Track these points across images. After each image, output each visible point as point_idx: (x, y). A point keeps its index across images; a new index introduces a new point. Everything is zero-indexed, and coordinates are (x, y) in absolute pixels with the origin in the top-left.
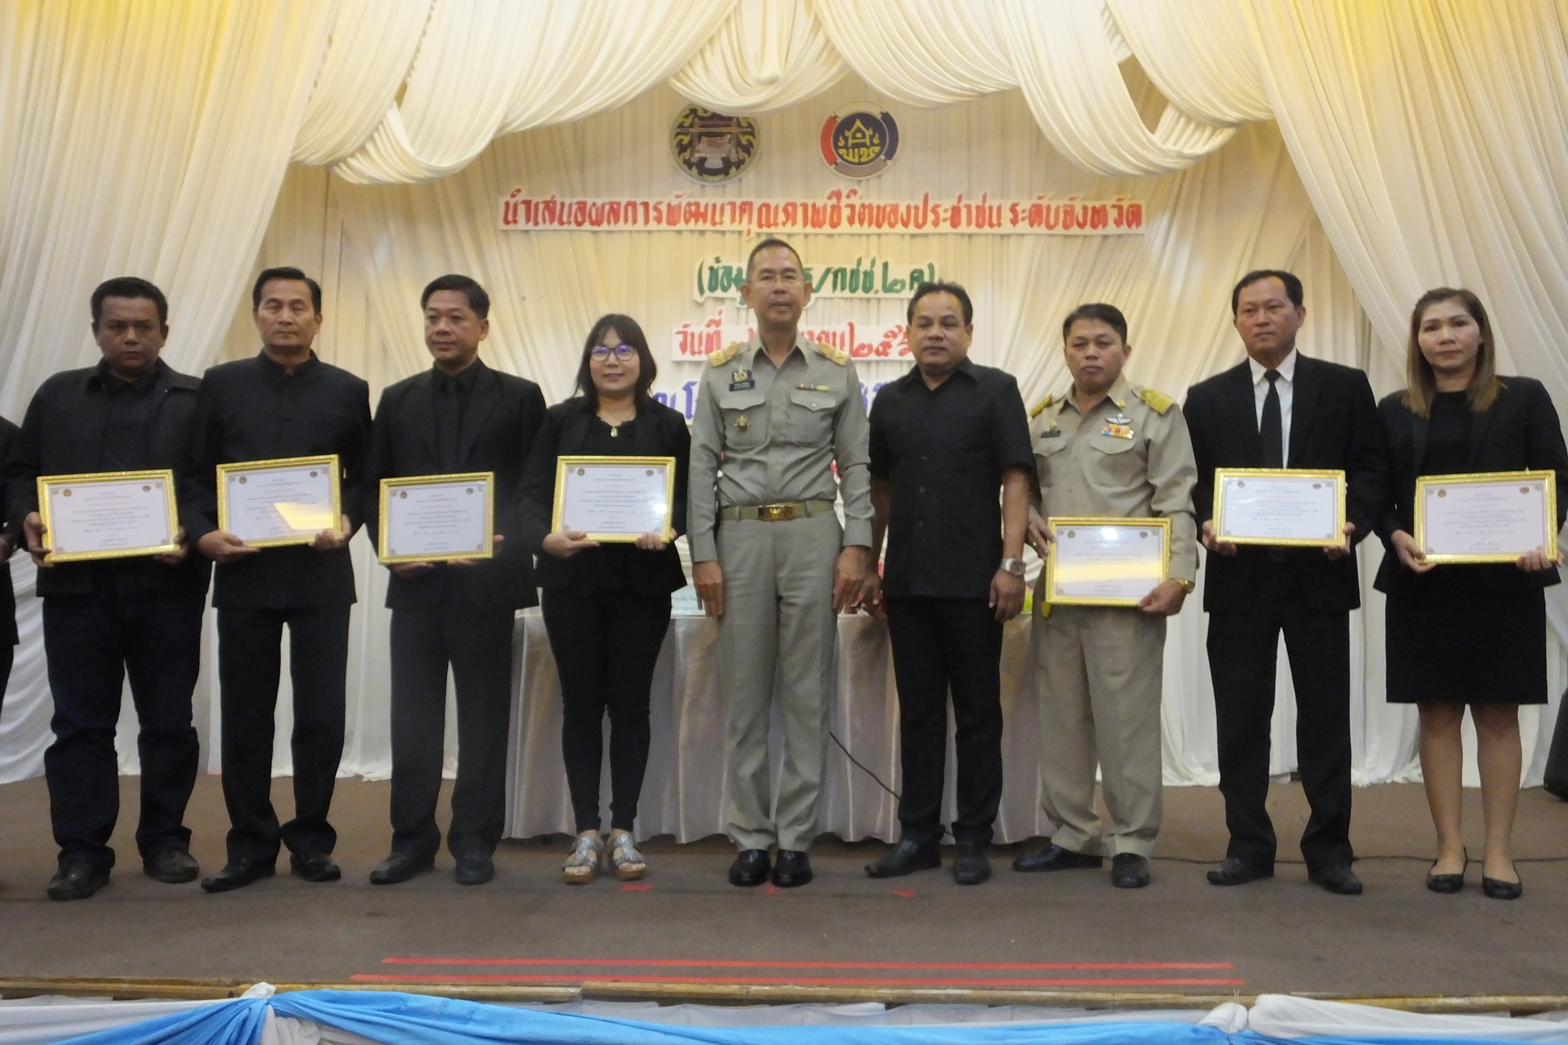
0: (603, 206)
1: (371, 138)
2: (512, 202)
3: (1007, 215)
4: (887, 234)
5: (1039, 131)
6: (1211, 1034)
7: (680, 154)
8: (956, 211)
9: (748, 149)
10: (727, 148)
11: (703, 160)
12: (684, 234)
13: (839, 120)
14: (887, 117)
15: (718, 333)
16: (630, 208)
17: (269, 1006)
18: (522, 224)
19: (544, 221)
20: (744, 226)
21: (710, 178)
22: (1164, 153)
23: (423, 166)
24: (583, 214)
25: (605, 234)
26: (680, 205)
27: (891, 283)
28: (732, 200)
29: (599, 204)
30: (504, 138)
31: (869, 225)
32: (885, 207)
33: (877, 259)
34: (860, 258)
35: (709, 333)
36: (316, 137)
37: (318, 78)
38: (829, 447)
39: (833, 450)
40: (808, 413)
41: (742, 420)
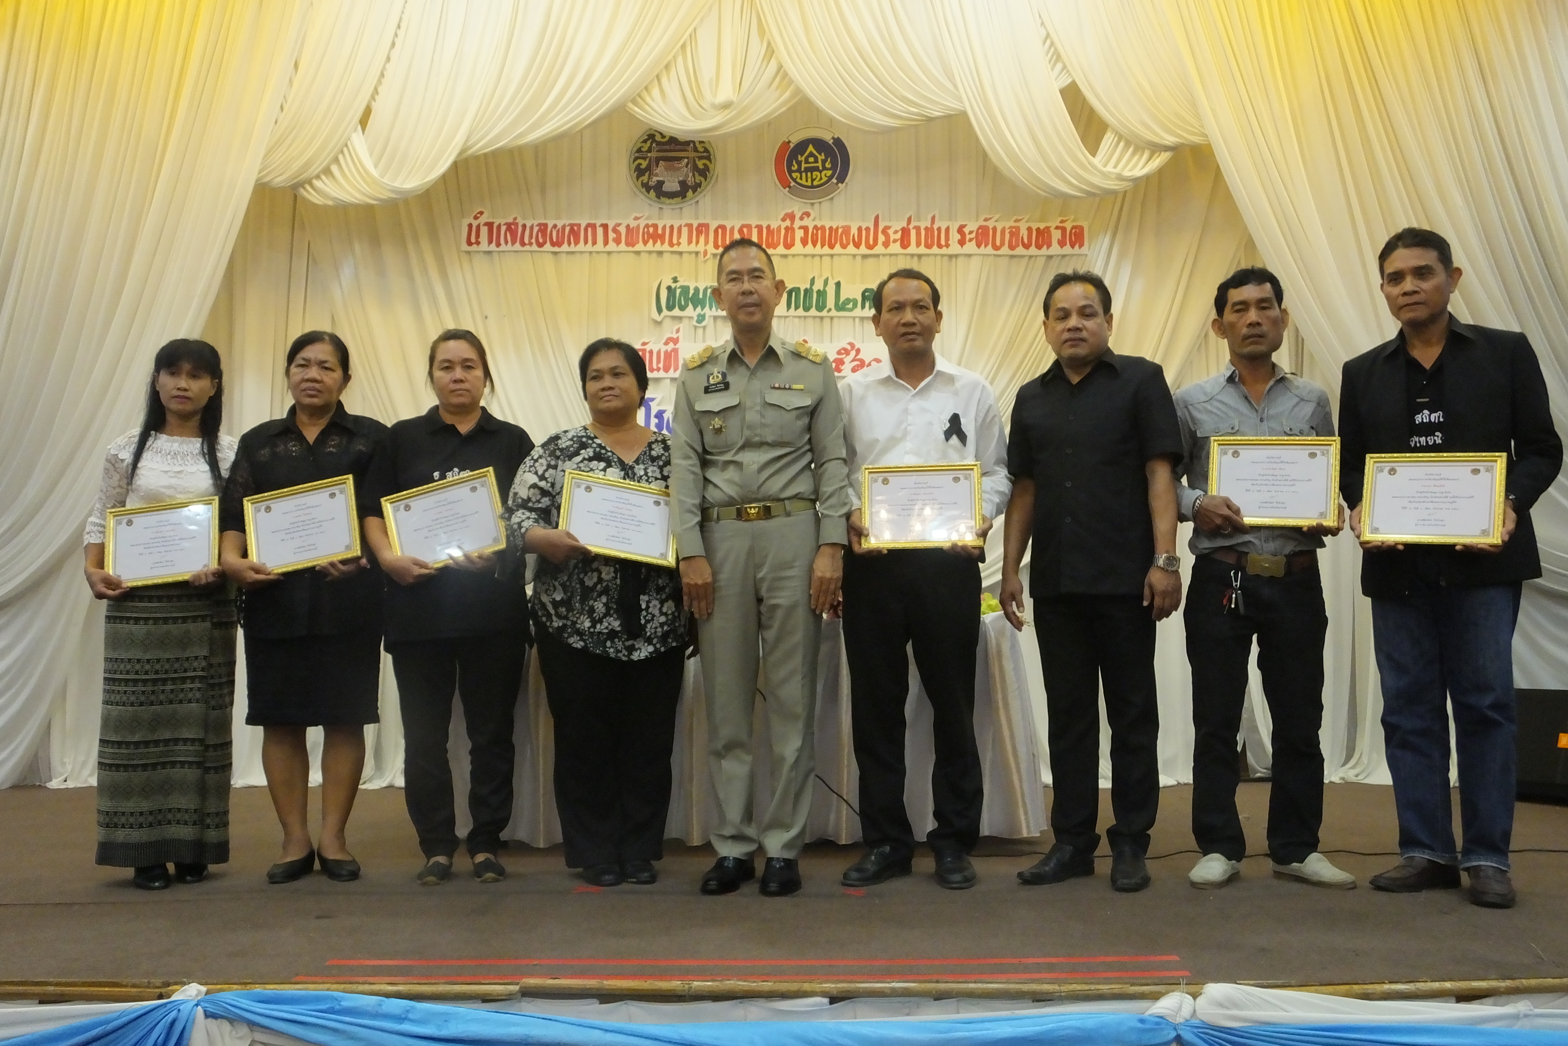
0: (564, 227)
1: (336, 160)
2: (475, 223)
3: (955, 237)
4: (840, 255)
5: (985, 155)
6: (1157, 1024)
7: (638, 178)
8: (905, 232)
9: (704, 173)
10: (684, 172)
11: (661, 183)
12: (642, 254)
13: (792, 145)
14: (838, 142)
15: (676, 351)
16: (589, 229)
17: (199, 1007)
18: (484, 246)
19: (506, 243)
20: (701, 247)
21: (667, 201)
22: (1105, 175)
23: (387, 187)
24: (544, 235)
25: (565, 255)
26: (638, 226)
27: (843, 303)
28: (689, 222)
29: (560, 226)
30: (467, 160)
31: (822, 246)
32: (837, 228)
33: (830, 279)
34: (814, 278)
35: (667, 351)
36: (281, 159)
37: (284, 103)
38: (808, 447)
39: (811, 450)
40: (783, 412)
41: (717, 422)
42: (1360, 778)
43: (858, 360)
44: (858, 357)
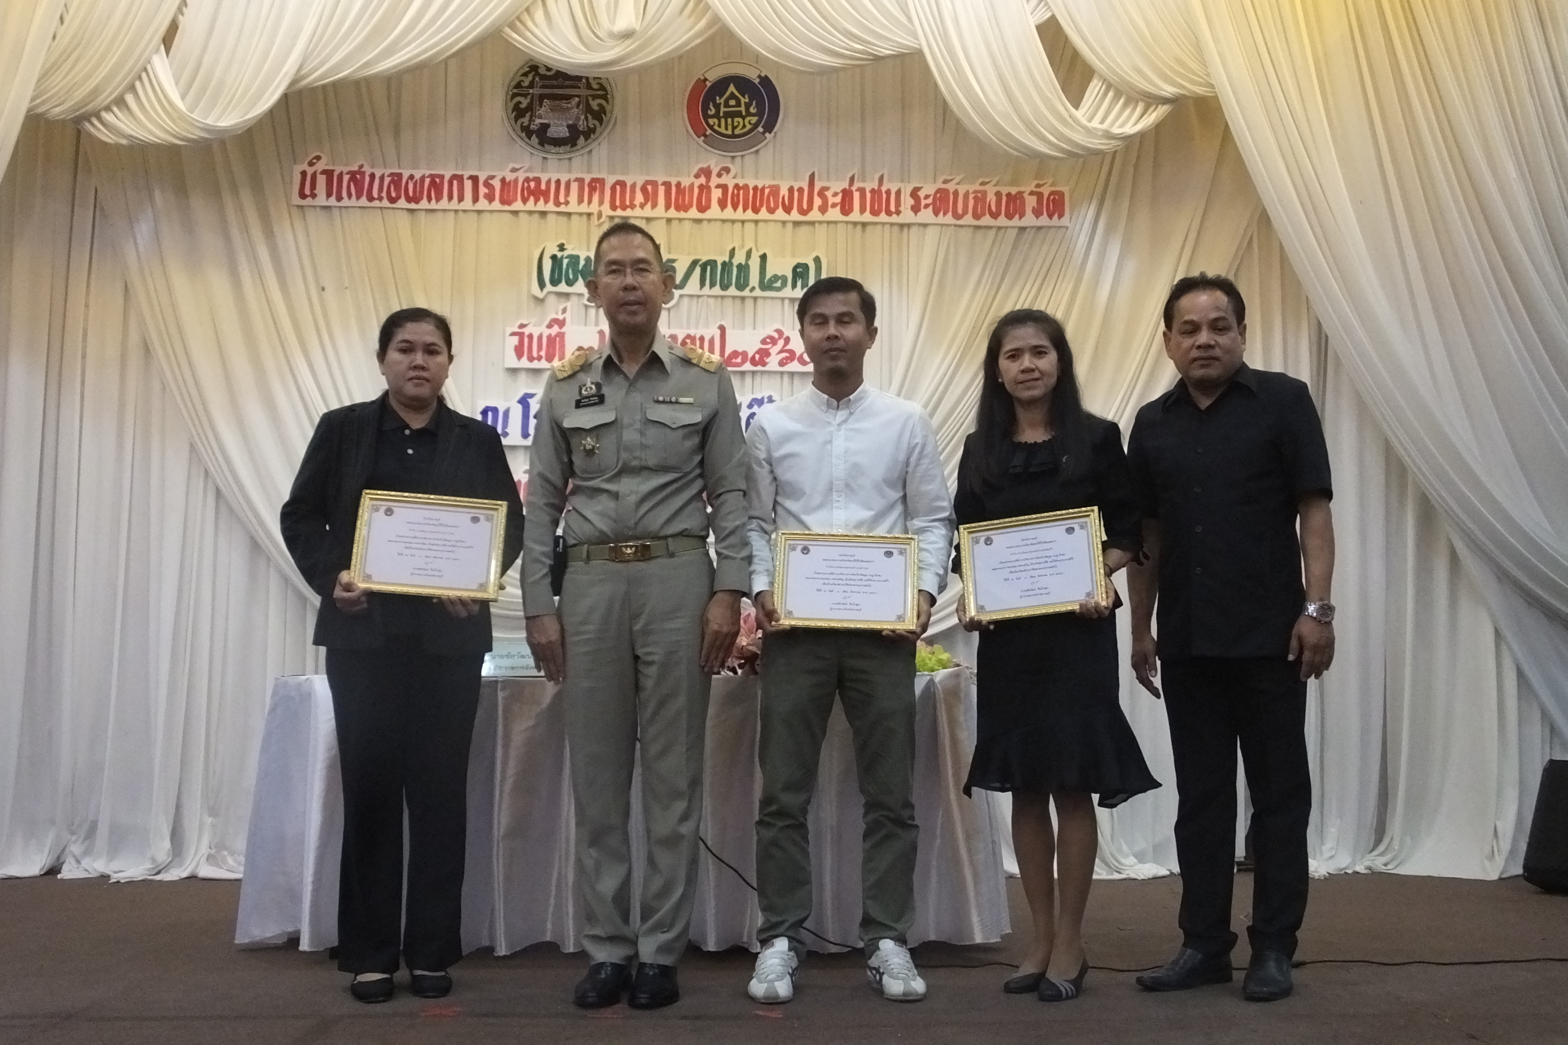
0: (423, 178)
1: (132, 88)
2: (310, 171)
3: (907, 202)
4: (766, 221)
5: (944, 103)
7: (516, 119)
8: (847, 195)
9: (599, 115)
10: (575, 113)
11: (545, 127)
12: (521, 214)
13: (708, 84)
14: (765, 81)
15: (561, 335)
16: (455, 182)
18: (321, 199)
19: (350, 195)
20: (594, 208)
21: (553, 149)
22: (1089, 132)
23: (197, 124)
24: (398, 189)
25: (424, 212)
26: (516, 181)
27: (770, 280)
28: (579, 176)
29: (417, 176)
30: (300, 92)
31: (745, 210)
32: (763, 188)
33: (754, 250)
34: (734, 249)
35: (550, 335)
36: (61, 84)
37: (65, 14)
38: (698, 471)
39: (701, 476)
40: (668, 430)
41: (589, 442)
42: (1389, 867)
43: (787, 351)
44: (787, 347)
